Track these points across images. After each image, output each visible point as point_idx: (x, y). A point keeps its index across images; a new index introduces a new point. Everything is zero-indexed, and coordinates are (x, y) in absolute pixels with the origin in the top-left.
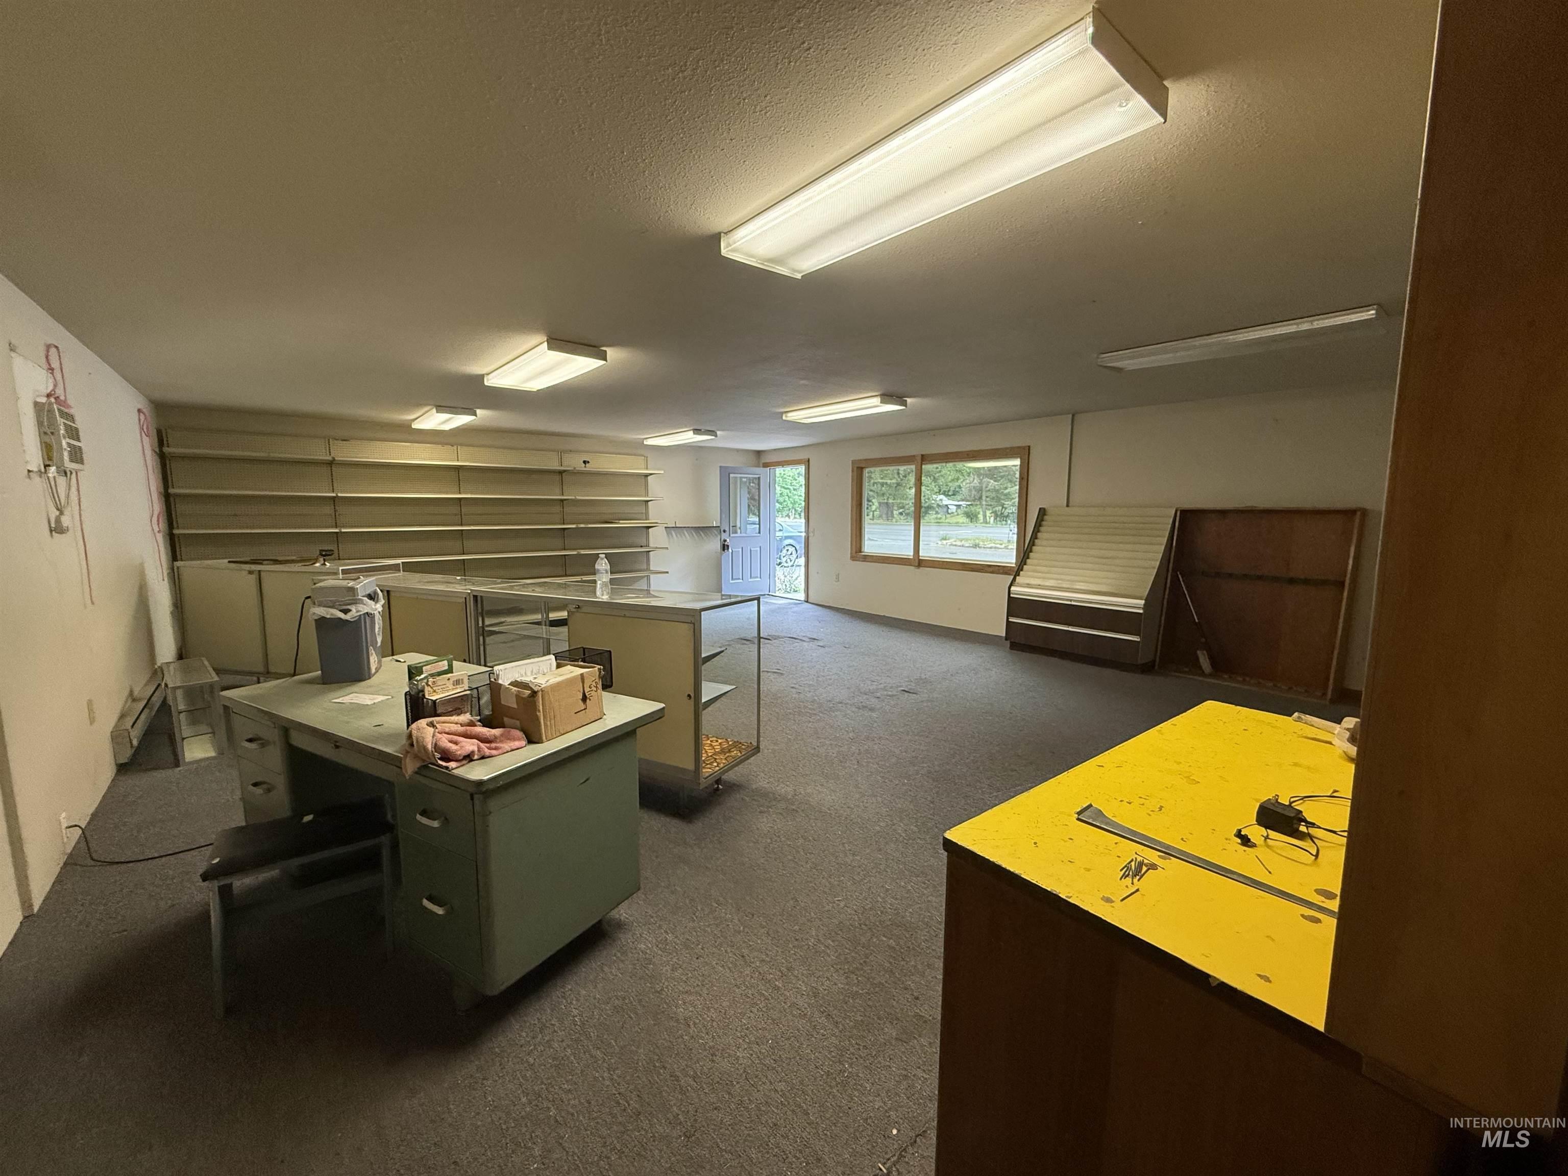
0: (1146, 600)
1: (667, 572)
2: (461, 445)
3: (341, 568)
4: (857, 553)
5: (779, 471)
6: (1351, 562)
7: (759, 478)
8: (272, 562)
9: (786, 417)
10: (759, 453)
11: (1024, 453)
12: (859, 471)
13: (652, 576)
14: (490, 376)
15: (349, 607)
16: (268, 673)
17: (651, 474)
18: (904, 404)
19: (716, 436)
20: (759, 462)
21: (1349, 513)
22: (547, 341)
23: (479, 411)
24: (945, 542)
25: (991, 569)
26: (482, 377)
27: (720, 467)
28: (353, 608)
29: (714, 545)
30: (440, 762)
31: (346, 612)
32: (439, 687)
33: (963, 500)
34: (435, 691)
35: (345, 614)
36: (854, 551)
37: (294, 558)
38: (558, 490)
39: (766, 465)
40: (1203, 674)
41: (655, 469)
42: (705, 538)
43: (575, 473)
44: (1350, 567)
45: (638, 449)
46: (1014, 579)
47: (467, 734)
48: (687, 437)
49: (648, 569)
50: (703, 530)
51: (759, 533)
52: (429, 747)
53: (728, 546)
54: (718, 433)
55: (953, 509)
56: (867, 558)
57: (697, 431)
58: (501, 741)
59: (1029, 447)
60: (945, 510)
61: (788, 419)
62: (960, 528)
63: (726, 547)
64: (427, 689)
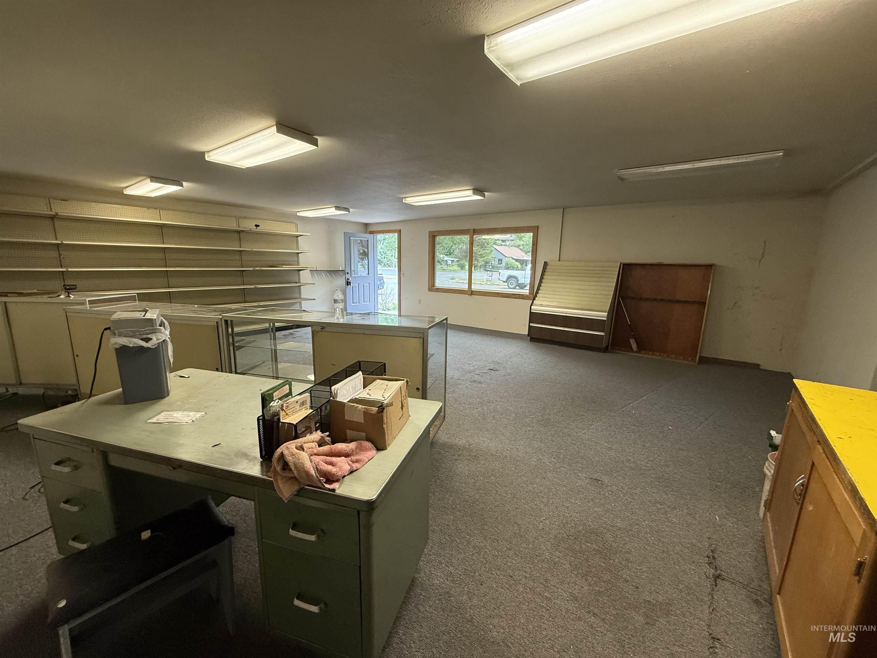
0: (608, 313)
1: (315, 299)
2: (162, 209)
3: (87, 299)
4: (432, 287)
5: (380, 236)
6: (709, 292)
7: (368, 240)
8: (17, 295)
9: (405, 201)
10: (366, 225)
11: (535, 230)
12: (433, 237)
13: (303, 302)
14: (211, 154)
15: (149, 336)
16: (21, 384)
17: (301, 235)
18: (484, 196)
19: (349, 212)
20: (366, 231)
21: (709, 267)
22: (276, 125)
23: (184, 184)
24: (453, 281)
25: (515, 296)
26: (203, 154)
27: (344, 233)
28: (154, 337)
29: (341, 281)
30: (327, 486)
31: (147, 340)
32: (290, 410)
33: (455, 258)
34: (287, 414)
35: (147, 342)
36: (430, 286)
37: (36, 291)
38: (237, 243)
39: (371, 233)
40: (632, 351)
41: (302, 232)
42: (335, 278)
43: (249, 233)
44: (709, 293)
45: (294, 219)
46: (533, 302)
47: (332, 453)
48: (330, 212)
49: (300, 298)
50: (333, 273)
51: (368, 274)
52: (313, 472)
53: (350, 282)
54: (351, 210)
55: (450, 262)
56: (439, 290)
57: (338, 208)
58: (357, 453)
59: (538, 226)
60: (446, 263)
61: (406, 202)
62: (457, 273)
63: (349, 283)
64: (282, 414)
